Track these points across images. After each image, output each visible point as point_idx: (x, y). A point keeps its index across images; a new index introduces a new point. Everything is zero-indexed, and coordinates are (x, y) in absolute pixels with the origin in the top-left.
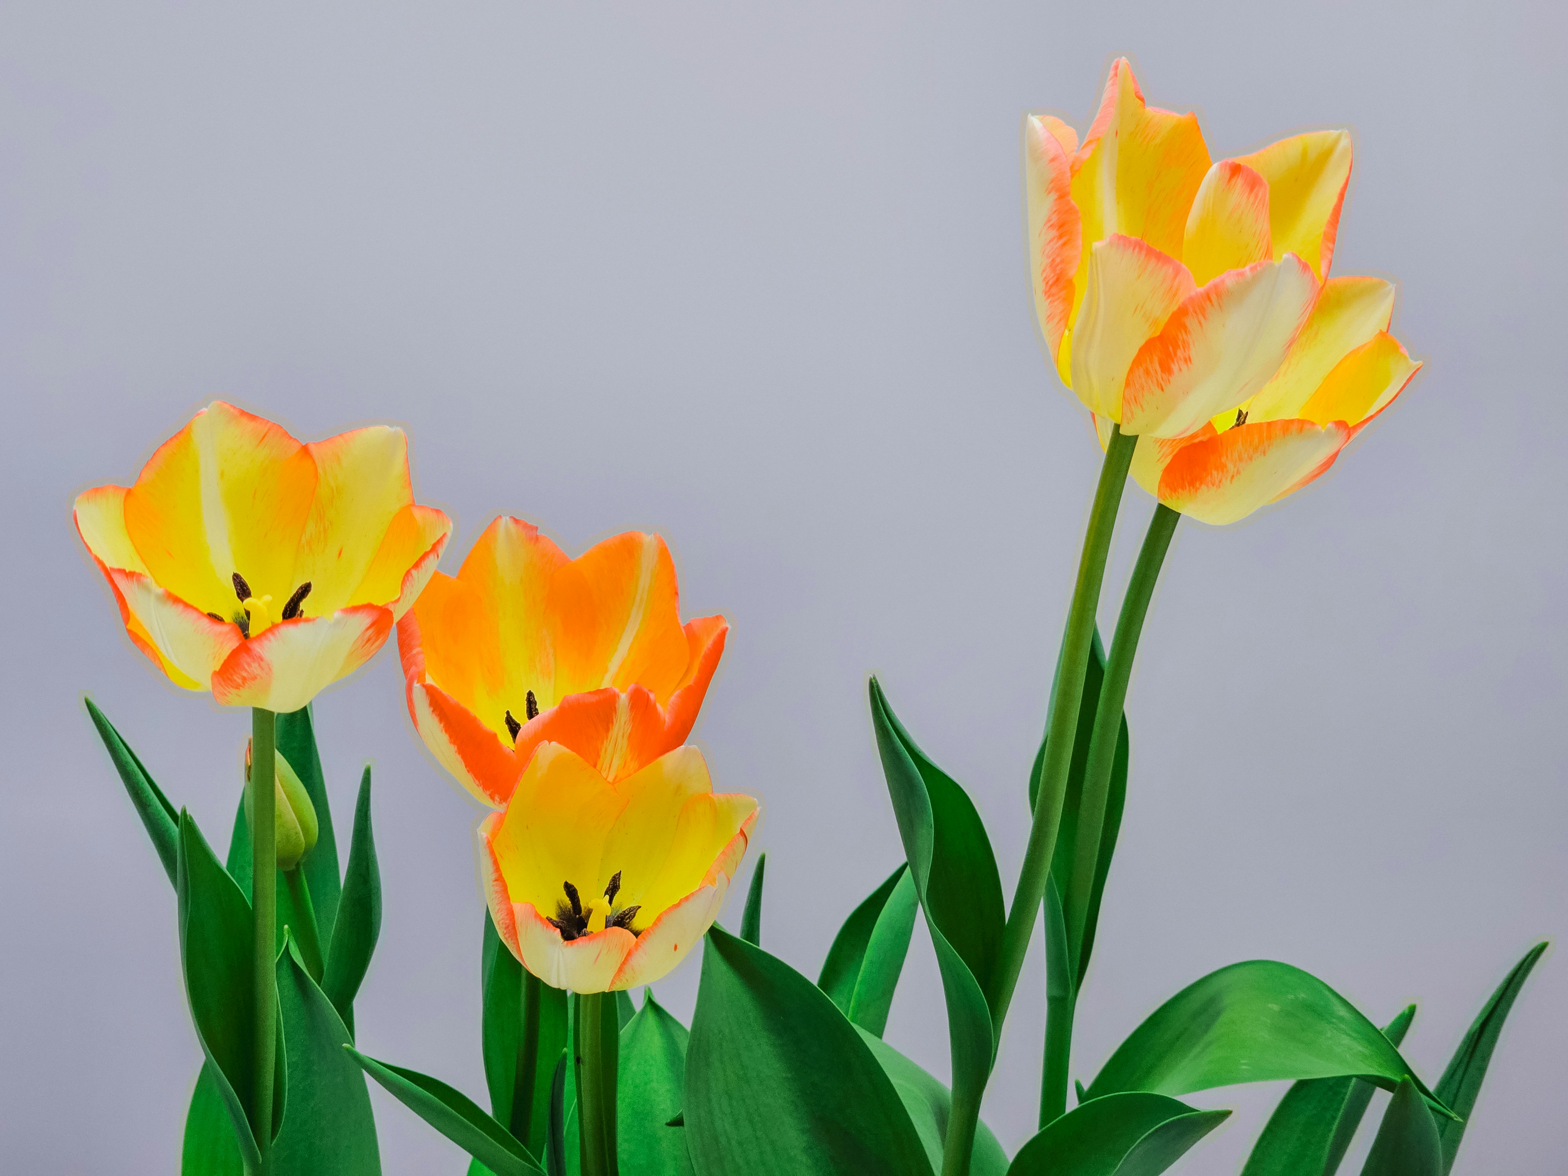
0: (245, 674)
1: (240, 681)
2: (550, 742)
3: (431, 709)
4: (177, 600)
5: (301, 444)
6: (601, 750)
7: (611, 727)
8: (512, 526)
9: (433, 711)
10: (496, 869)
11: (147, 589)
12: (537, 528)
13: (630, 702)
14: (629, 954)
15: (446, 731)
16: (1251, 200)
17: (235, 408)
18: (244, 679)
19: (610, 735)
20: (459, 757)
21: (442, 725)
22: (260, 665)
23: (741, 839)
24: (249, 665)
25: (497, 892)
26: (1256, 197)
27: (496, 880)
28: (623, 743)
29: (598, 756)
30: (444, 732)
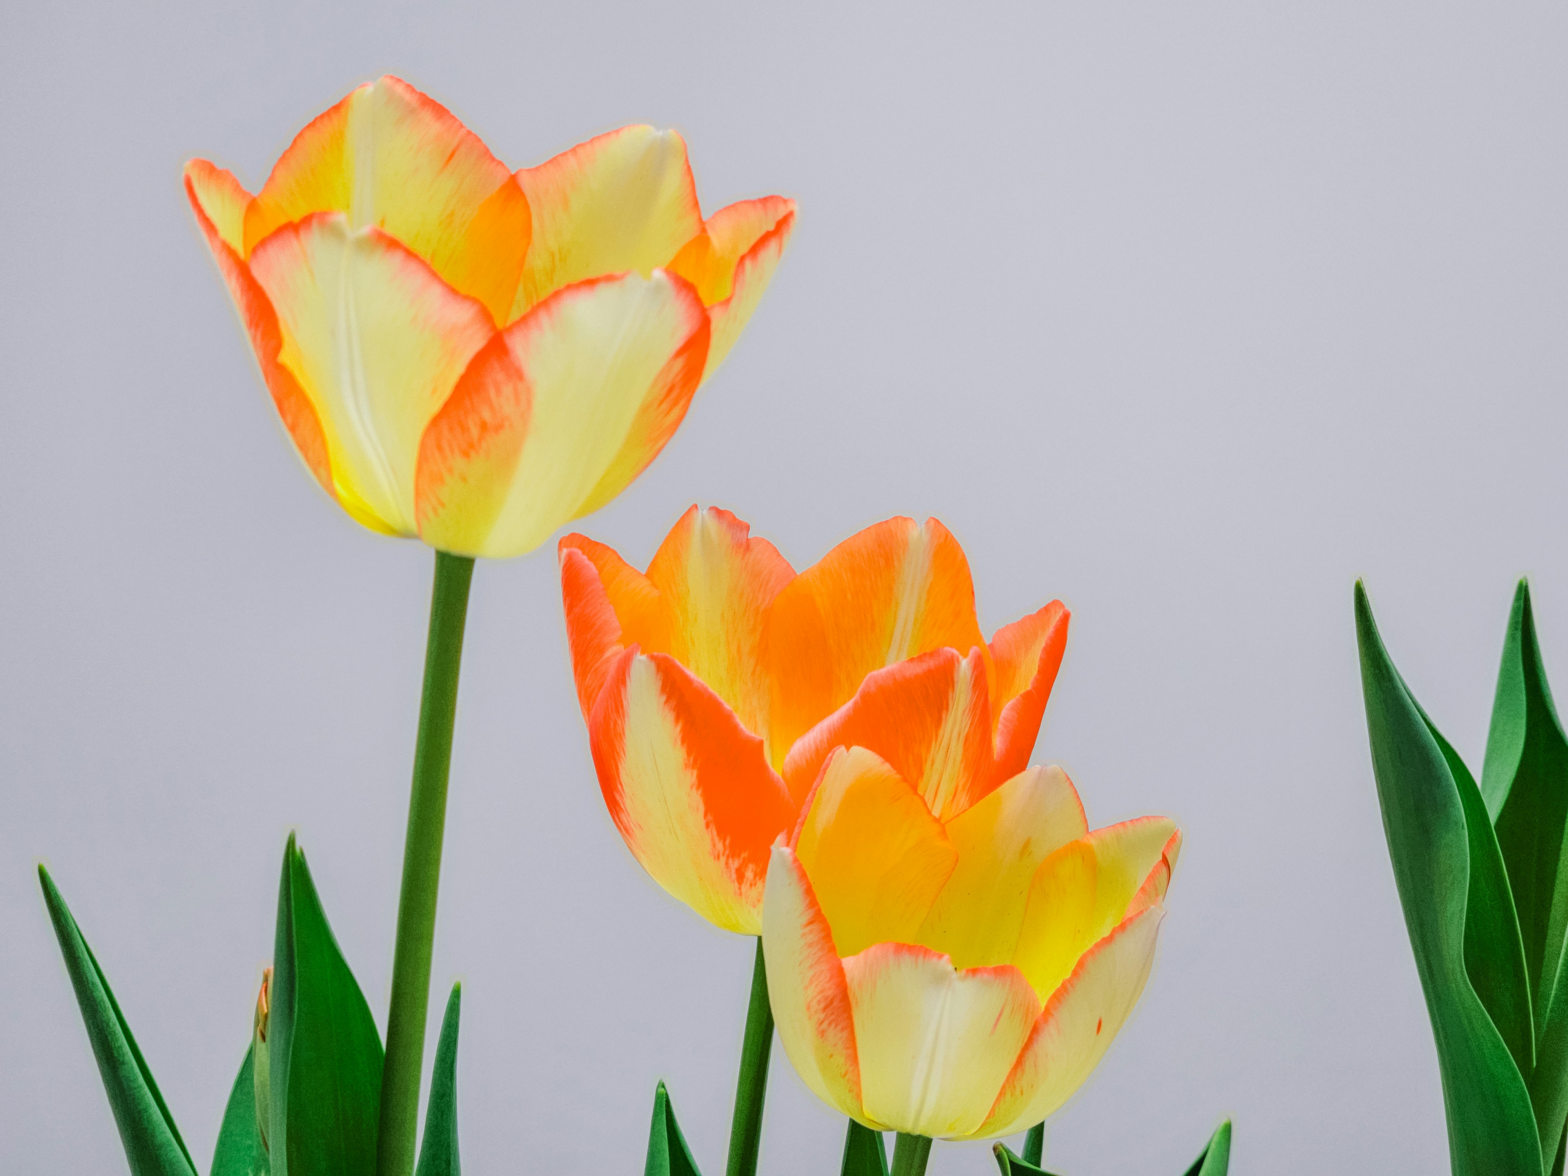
0: (487, 415)
1: (475, 431)
2: (848, 749)
3: (664, 698)
4: (392, 244)
5: (509, 170)
6: (926, 760)
7: (944, 716)
8: (712, 524)
9: (665, 703)
10: (811, 902)
11: (338, 234)
12: (748, 528)
13: (973, 673)
14: (1035, 1030)
15: (683, 741)
17: (413, 90)
18: (484, 427)
19: (941, 733)
20: (697, 799)
21: (679, 728)
22: (516, 390)
23: (1164, 870)
25: (810, 945)
27: (811, 923)
28: (957, 751)
29: (921, 773)
30: (679, 742)
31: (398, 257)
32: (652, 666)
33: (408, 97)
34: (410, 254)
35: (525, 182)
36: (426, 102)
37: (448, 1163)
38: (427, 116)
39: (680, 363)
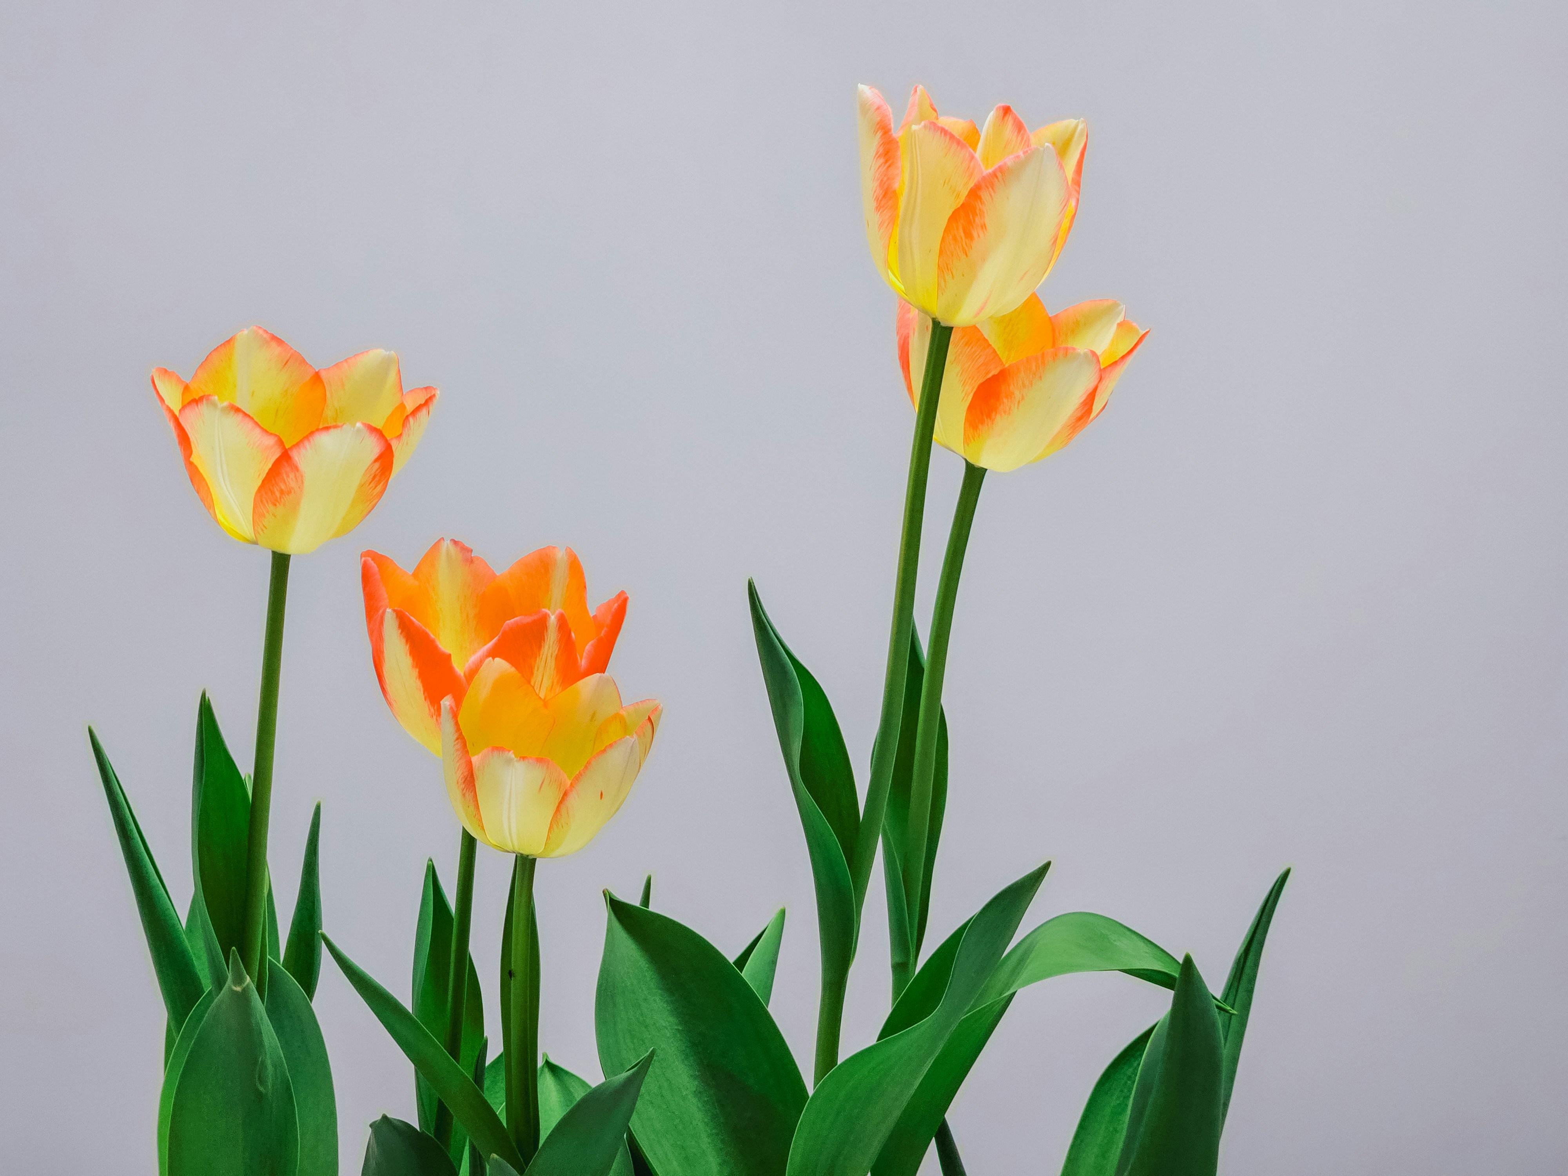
0: (283, 487)
1: (278, 494)
2: (493, 658)
3: (400, 631)
4: (237, 410)
5: (315, 370)
6: (534, 667)
7: (542, 644)
8: (452, 548)
9: (401, 634)
10: (457, 728)
11: (215, 405)
12: (472, 551)
13: (558, 622)
14: (566, 794)
15: (410, 654)
16: (1020, 138)
17: (267, 332)
18: (282, 492)
19: (541, 653)
20: (419, 683)
21: (408, 647)
22: (295, 476)
23: (649, 724)
24: (288, 476)
25: (457, 750)
26: (1022, 139)
27: (457, 739)
28: (552, 663)
29: (532, 674)
30: (408, 655)
31: (241, 415)
32: (394, 615)
33: (265, 335)
34: (246, 415)
35: (323, 375)
36: (274, 338)
37: (313, 903)
38: (274, 344)
39: (377, 465)
